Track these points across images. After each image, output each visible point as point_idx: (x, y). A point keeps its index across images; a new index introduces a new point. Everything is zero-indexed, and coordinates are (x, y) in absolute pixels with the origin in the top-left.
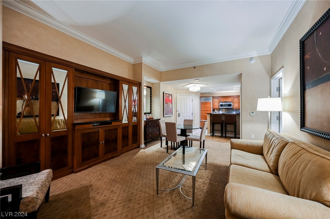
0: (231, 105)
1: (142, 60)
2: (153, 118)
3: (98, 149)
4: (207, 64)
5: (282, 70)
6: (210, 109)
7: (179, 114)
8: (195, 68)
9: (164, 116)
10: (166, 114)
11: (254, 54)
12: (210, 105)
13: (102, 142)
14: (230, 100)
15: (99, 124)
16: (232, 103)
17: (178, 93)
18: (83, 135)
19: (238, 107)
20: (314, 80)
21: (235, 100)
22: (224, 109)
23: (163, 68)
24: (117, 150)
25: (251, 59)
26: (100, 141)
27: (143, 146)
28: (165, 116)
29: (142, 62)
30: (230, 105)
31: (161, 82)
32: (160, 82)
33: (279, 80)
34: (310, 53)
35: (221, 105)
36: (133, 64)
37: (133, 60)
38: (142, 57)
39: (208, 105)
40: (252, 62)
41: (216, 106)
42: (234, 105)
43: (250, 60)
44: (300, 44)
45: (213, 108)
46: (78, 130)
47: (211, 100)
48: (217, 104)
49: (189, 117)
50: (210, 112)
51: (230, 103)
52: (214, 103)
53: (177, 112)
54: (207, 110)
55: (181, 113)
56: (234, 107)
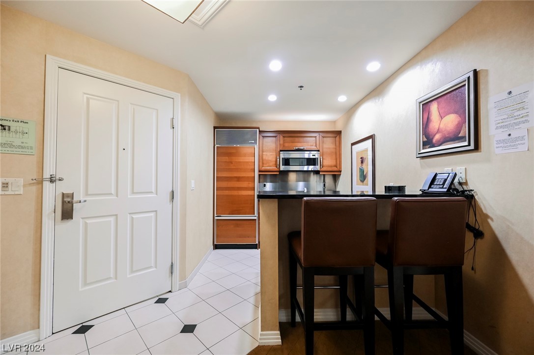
0: (315, 159)
6: (250, 175)
7: (67, 202)
12: (251, 159)
16: (317, 155)
21: (325, 146)
30: (311, 162)
35: (286, 162)
39: (243, 159)
41: (269, 162)
42: (324, 161)
45: (259, 171)
47: (253, 142)
48: (270, 156)
49: (153, 214)
50: (251, 185)
51: (313, 155)
52: (264, 153)
53: (47, 184)
54: (239, 179)
55: (87, 194)
56: (324, 168)
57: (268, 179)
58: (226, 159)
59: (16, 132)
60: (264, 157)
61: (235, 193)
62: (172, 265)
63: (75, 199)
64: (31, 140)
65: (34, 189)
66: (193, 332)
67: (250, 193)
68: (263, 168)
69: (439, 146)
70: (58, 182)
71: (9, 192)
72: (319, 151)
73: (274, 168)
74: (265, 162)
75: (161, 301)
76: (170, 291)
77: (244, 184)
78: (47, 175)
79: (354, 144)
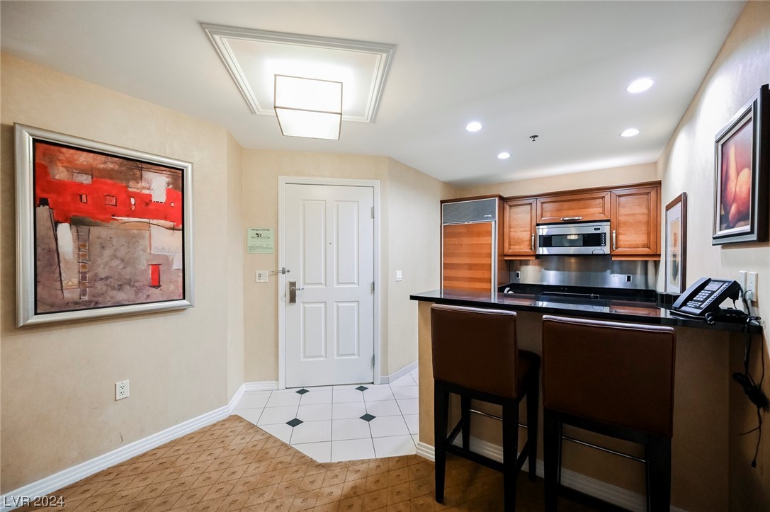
0: (599, 235)
6: (484, 261)
7: (292, 288)
12: (483, 240)
14: (594, 211)
16: (605, 228)
19: (646, 250)
21: (622, 211)
22: (573, 260)
30: (595, 239)
35: (547, 241)
39: (474, 240)
41: (519, 242)
42: (621, 237)
45: (502, 255)
47: (490, 216)
48: (519, 233)
49: (355, 304)
51: (595, 229)
52: (512, 229)
53: (280, 274)
54: (471, 266)
55: (305, 283)
56: (620, 251)
58: (454, 241)
59: (264, 238)
60: (512, 235)
62: (374, 357)
63: (297, 287)
64: (271, 243)
65: (274, 277)
66: (369, 421)
67: (486, 286)
68: (507, 251)
69: (733, 227)
70: (287, 273)
71: (262, 281)
72: (608, 221)
73: (526, 251)
74: (512, 242)
75: (362, 389)
76: (373, 383)
77: (479, 274)
78: (280, 269)
79: (668, 208)
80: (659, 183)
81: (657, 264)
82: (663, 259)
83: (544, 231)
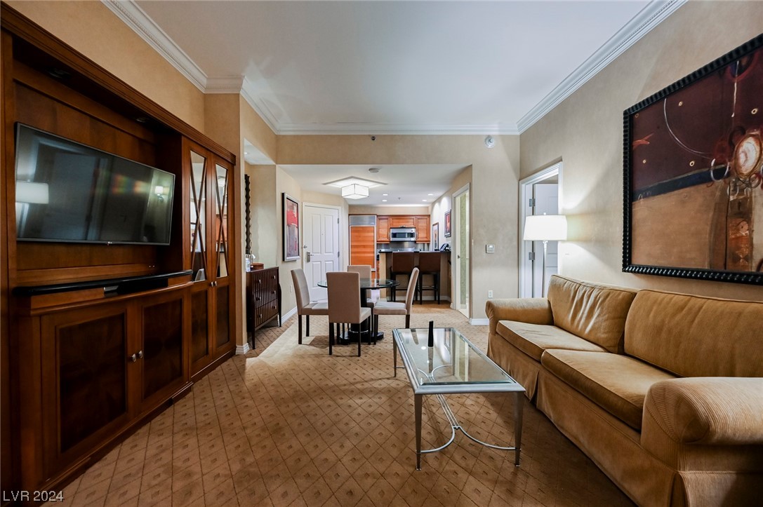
1: (239, 87)
2: (262, 266)
3: (122, 381)
4: (402, 135)
5: (558, 164)
6: (372, 244)
7: (308, 255)
8: (373, 138)
9: (283, 260)
10: (289, 255)
11: (494, 130)
12: (372, 234)
13: (138, 355)
14: (410, 224)
15: (115, 288)
16: (415, 231)
17: (306, 201)
18: (66, 335)
19: (426, 239)
20: (660, 182)
21: (420, 225)
23: (286, 126)
24: (181, 374)
25: (489, 138)
26: (129, 350)
27: (245, 348)
28: (287, 258)
29: (239, 94)
31: (277, 166)
32: (277, 163)
33: (533, 185)
34: (651, 135)
35: (394, 235)
36: (205, 95)
37: (204, 81)
38: (240, 78)
39: (367, 234)
40: (490, 145)
41: (383, 235)
42: (419, 234)
43: (486, 139)
44: (624, 118)
45: (377, 241)
46: (40, 316)
47: (373, 223)
48: (384, 232)
49: (332, 262)
50: (372, 250)
51: (411, 231)
52: (380, 230)
53: (304, 249)
54: (364, 246)
55: (313, 253)
56: (419, 239)
57: (383, 247)
58: (357, 234)
60: (380, 232)
61: (362, 255)
63: (310, 254)
67: (372, 255)
68: (379, 240)
72: (415, 228)
73: (386, 239)
74: (380, 235)
77: (368, 250)
78: (304, 246)
79: (433, 225)
80: (429, 216)
81: (428, 244)
82: (431, 242)
83: (392, 231)
